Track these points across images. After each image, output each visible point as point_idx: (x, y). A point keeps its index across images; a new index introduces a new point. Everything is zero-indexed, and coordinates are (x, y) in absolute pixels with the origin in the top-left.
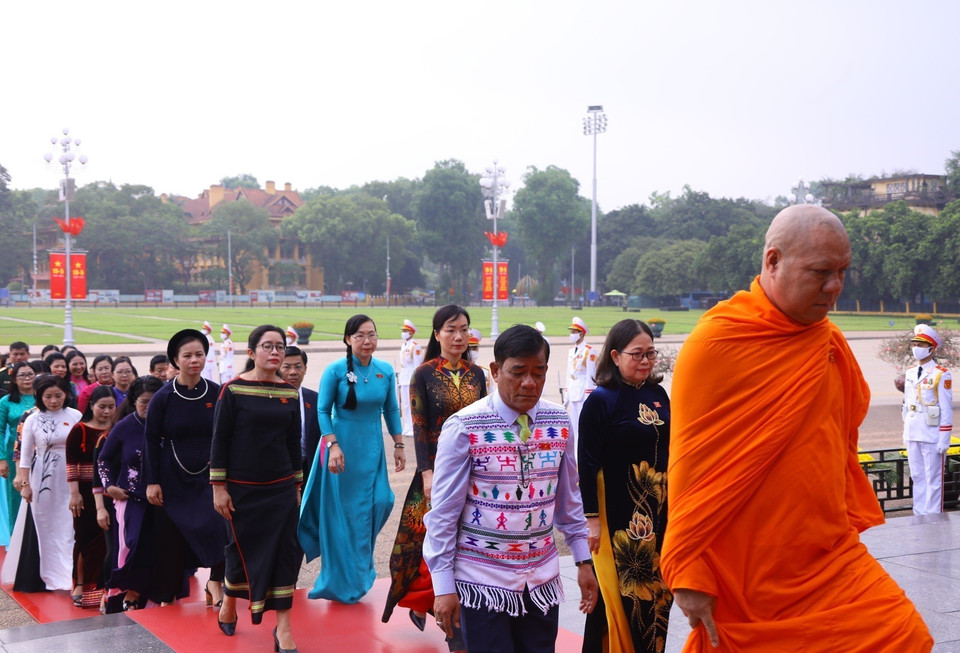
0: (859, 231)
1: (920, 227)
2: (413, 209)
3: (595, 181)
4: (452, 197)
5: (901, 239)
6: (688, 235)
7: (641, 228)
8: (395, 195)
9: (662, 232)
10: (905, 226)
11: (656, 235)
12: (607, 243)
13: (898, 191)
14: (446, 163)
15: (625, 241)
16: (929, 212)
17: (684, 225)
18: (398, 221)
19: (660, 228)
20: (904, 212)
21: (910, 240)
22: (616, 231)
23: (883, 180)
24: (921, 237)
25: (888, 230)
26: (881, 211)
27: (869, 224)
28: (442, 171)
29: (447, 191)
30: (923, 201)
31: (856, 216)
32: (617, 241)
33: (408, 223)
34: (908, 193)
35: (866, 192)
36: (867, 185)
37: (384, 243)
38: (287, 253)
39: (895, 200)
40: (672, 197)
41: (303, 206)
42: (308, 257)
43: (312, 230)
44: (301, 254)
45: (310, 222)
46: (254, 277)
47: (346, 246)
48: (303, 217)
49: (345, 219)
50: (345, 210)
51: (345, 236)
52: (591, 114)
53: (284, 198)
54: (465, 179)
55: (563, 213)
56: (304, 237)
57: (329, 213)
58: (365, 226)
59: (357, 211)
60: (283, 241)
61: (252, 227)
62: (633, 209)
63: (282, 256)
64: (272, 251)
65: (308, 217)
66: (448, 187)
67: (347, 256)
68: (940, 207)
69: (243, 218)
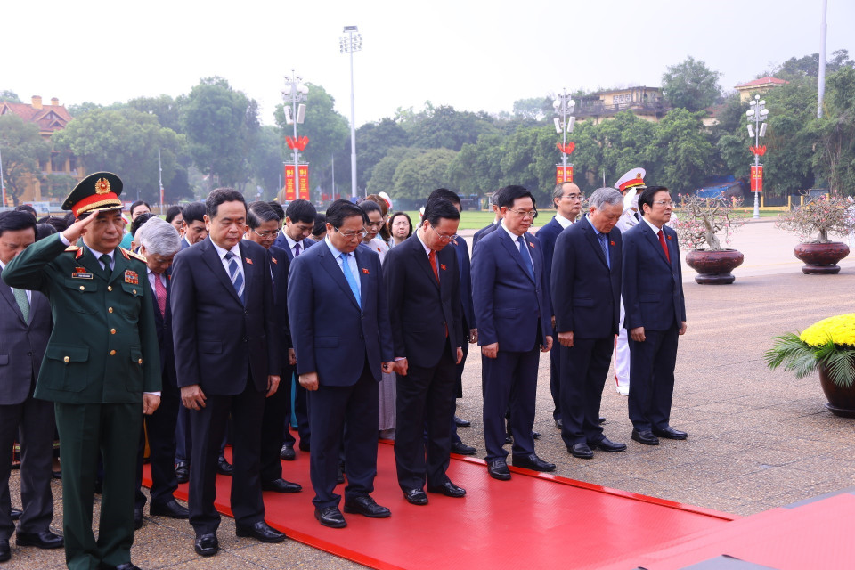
0: (595, 137)
1: (646, 132)
2: (182, 124)
3: (353, 96)
4: (219, 112)
5: (631, 144)
6: (438, 145)
7: (395, 138)
8: (162, 110)
9: (413, 142)
10: (634, 132)
11: (408, 145)
12: (364, 153)
13: (624, 102)
14: (210, 80)
15: (380, 151)
16: (651, 120)
17: (434, 136)
18: (168, 134)
19: (411, 138)
20: (632, 120)
21: (638, 144)
22: (371, 142)
23: (609, 92)
24: (647, 142)
25: (619, 136)
26: (611, 119)
27: (603, 131)
28: (208, 87)
29: (213, 106)
30: (646, 110)
31: (591, 124)
32: (373, 151)
33: (178, 136)
34: (633, 104)
35: (596, 103)
36: (595, 97)
37: (156, 156)
38: (58, 166)
39: (624, 110)
40: (416, 112)
41: (73, 121)
42: (80, 169)
43: (83, 143)
44: (73, 167)
45: (82, 136)
46: (27, 189)
47: (119, 159)
48: (74, 131)
49: (116, 133)
50: (115, 124)
51: (118, 149)
52: (347, 34)
53: (52, 113)
54: (230, 94)
55: (322, 125)
56: (76, 150)
57: (100, 128)
58: (136, 139)
59: (127, 126)
60: (54, 155)
61: (22, 140)
62: (387, 122)
63: (53, 169)
64: (43, 164)
65: (79, 131)
66: (215, 102)
67: (120, 168)
68: (659, 115)
69: (13, 131)
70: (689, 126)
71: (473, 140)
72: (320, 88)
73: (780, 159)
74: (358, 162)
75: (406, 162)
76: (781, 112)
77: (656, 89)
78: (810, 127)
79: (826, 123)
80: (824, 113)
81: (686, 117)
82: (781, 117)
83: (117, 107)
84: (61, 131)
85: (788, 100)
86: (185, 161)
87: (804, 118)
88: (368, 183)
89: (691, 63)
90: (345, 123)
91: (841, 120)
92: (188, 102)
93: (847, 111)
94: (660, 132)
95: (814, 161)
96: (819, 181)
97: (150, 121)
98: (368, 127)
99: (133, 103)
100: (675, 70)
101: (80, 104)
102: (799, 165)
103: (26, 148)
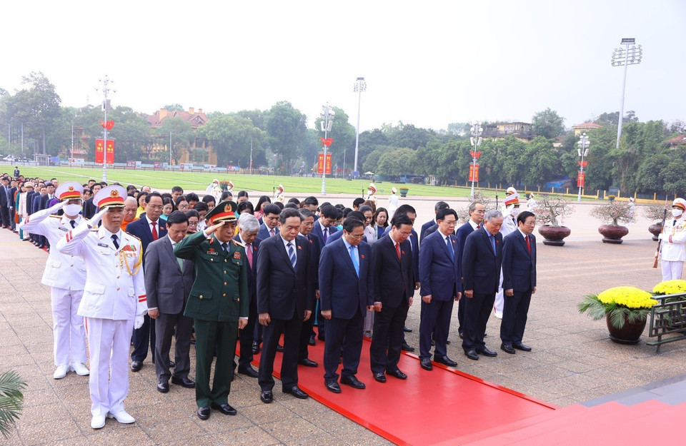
0: (492, 148)
1: (521, 148)
2: (265, 125)
3: (359, 115)
4: (285, 120)
5: (512, 154)
6: (404, 146)
7: (380, 140)
8: (255, 118)
9: (390, 143)
10: (515, 147)
11: (388, 145)
12: (363, 148)
13: (510, 130)
14: (282, 103)
15: (372, 147)
16: (525, 141)
17: (402, 141)
18: (257, 131)
19: (389, 141)
20: (514, 141)
21: (516, 154)
22: (367, 142)
23: (502, 124)
24: (522, 153)
25: (506, 149)
26: (502, 139)
27: (497, 145)
28: (280, 107)
29: (282, 117)
30: (522, 136)
31: (491, 141)
32: (368, 146)
33: (262, 132)
34: (515, 131)
35: (494, 129)
36: (494, 126)
37: (250, 142)
38: (199, 145)
39: (510, 134)
40: (393, 126)
41: (209, 121)
42: (210, 147)
43: (213, 133)
44: (206, 146)
45: (212, 129)
46: (182, 156)
47: (230, 143)
48: (208, 127)
49: (230, 129)
50: (230, 124)
51: (230, 137)
52: (359, 82)
53: (198, 116)
54: (292, 111)
55: (341, 131)
56: (208, 137)
57: (222, 125)
58: (240, 133)
59: (236, 125)
60: (197, 139)
61: (182, 130)
62: (376, 131)
63: (196, 146)
64: (191, 143)
65: (211, 127)
66: (283, 115)
67: (230, 148)
68: (529, 139)
69: (178, 126)
70: (546, 146)
71: (424, 145)
72: (342, 110)
73: (595, 169)
74: (359, 152)
75: (386, 154)
76: (596, 143)
77: (529, 124)
78: (612, 153)
79: (621, 151)
80: (620, 145)
81: (544, 141)
82: (596, 146)
83: (231, 115)
84: (202, 126)
85: (601, 136)
86: (265, 146)
87: (609, 147)
88: (364, 164)
89: (549, 112)
90: (354, 130)
91: (629, 150)
92: (269, 114)
93: (633, 146)
94: (529, 149)
95: (613, 172)
96: (615, 183)
97: (248, 123)
98: (366, 133)
99: (240, 113)
100: (540, 115)
101: (213, 112)
102: (605, 173)
103: (184, 135)
